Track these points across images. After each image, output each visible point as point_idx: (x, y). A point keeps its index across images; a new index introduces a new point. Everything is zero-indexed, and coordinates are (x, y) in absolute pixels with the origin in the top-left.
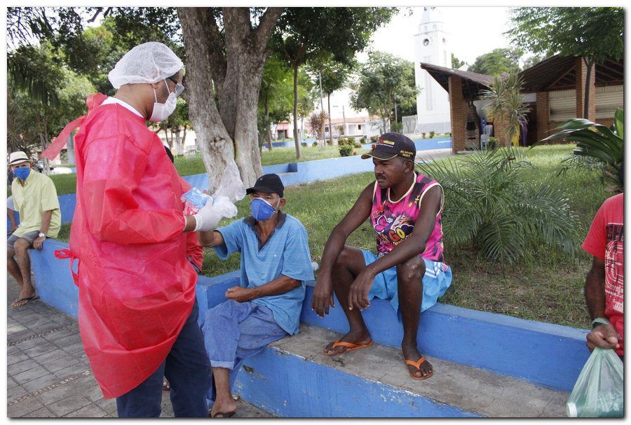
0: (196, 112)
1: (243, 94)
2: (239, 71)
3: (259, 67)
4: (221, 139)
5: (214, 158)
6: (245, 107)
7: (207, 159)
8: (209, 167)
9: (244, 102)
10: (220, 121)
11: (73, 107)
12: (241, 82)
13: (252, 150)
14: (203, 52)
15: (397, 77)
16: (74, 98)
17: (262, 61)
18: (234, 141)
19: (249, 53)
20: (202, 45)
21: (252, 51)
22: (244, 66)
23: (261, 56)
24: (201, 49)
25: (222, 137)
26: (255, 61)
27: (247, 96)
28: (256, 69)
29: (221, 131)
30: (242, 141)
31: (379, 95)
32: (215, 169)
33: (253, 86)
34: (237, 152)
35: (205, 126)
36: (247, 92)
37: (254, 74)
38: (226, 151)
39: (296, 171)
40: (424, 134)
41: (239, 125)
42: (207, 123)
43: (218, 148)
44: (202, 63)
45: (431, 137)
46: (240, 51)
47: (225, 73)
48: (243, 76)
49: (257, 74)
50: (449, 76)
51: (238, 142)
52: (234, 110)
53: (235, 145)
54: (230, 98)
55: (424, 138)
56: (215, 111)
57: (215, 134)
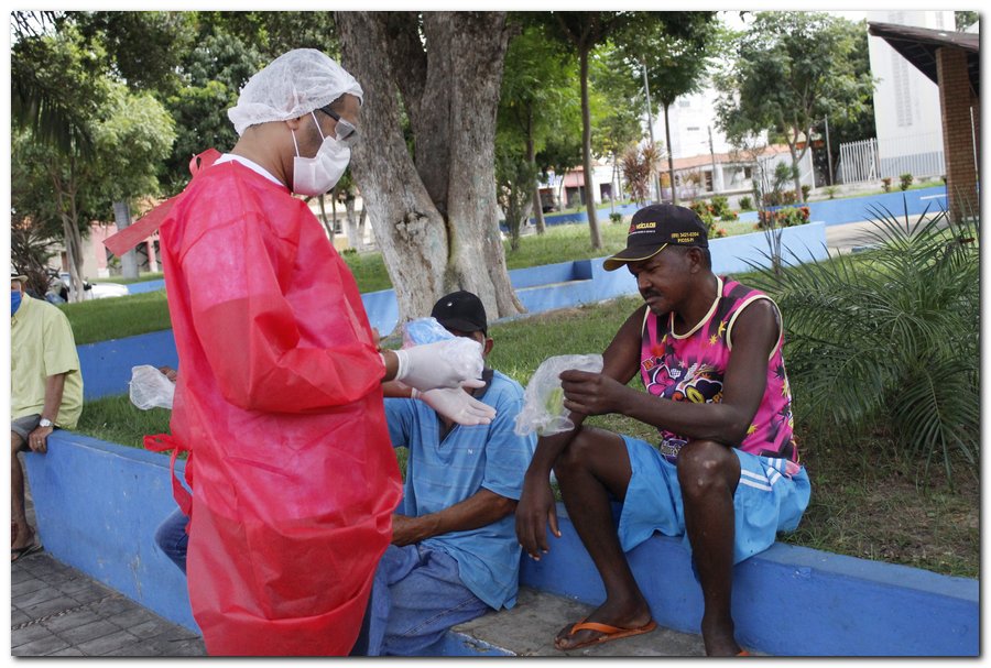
0: (364, 161)
1: (463, 119)
2: (452, 70)
3: (494, 59)
4: (419, 216)
5: (405, 257)
6: (467, 147)
7: (393, 259)
8: (396, 275)
9: (466, 136)
10: (416, 178)
11: (127, 157)
12: (458, 94)
13: (486, 236)
14: (375, 36)
15: (820, 56)
16: (128, 140)
17: (499, 48)
18: (446, 220)
19: (472, 31)
20: (371, 22)
21: (477, 28)
22: (463, 61)
23: (498, 37)
24: (370, 31)
25: (421, 211)
26: (485, 48)
27: (472, 123)
28: (488, 65)
29: (417, 198)
30: (463, 218)
31: (780, 100)
32: (409, 279)
33: (483, 101)
34: (454, 243)
35: (385, 190)
36: (471, 113)
37: (484, 75)
38: (429, 241)
39: (590, 277)
40: (887, 182)
41: (456, 185)
42: (389, 183)
43: (411, 235)
44: (373, 58)
45: (904, 188)
46: (452, 28)
47: (423, 77)
48: (461, 82)
49: (490, 76)
50: (938, 46)
51: (454, 221)
52: (446, 153)
53: (448, 229)
54: (435, 128)
55: (887, 190)
56: (404, 158)
57: (406, 205)
